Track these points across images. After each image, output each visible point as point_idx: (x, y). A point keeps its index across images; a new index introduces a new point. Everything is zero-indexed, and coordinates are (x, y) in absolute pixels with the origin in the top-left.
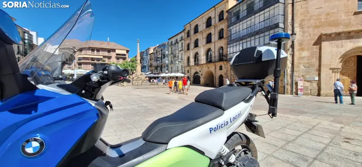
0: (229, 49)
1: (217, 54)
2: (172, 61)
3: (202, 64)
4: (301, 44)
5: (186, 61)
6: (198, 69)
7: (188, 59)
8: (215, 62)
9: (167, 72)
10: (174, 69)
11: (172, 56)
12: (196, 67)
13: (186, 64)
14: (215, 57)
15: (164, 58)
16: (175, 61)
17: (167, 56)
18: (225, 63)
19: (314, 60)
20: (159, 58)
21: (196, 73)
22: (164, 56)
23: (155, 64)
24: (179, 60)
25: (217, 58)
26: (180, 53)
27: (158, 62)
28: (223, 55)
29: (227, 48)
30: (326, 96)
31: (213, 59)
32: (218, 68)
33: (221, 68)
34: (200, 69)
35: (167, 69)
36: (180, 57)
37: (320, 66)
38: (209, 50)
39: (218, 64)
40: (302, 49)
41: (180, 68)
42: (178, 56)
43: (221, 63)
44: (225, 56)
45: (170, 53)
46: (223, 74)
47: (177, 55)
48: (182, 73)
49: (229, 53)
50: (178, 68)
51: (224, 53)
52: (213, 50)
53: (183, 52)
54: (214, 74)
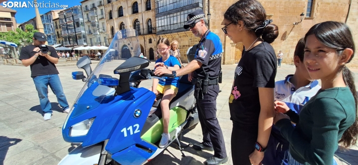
0: (157, 21)
1: (145, 26)
2: (90, 31)
3: (131, 37)
4: (214, 23)
5: (109, 32)
6: (126, 42)
7: (112, 29)
8: (144, 35)
9: (85, 44)
10: (95, 40)
11: (89, 24)
12: (124, 39)
13: (110, 36)
14: (144, 29)
15: (78, 26)
16: (95, 31)
17: (83, 24)
18: (154, 36)
19: (222, 36)
20: (69, 25)
21: (125, 46)
22: (78, 24)
23: (64, 33)
24: (101, 30)
25: (146, 31)
26: (101, 22)
27: (70, 31)
28: (151, 28)
29: (155, 20)
30: (228, 64)
31: (142, 31)
32: (147, 41)
33: (150, 41)
34: (129, 42)
35: (85, 41)
36: (101, 26)
37: (225, 41)
38: (136, 21)
39: (148, 37)
40: (214, 27)
41: (102, 40)
42: (98, 26)
43: (150, 36)
44: (154, 29)
45: (86, 20)
46: (153, 48)
47: (97, 24)
48: (107, 46)
49: (157, 26)
50: (100, 40)
51: (152, 27)
52: (141, 22)
53: (104, 21)
54: (144, 47)
